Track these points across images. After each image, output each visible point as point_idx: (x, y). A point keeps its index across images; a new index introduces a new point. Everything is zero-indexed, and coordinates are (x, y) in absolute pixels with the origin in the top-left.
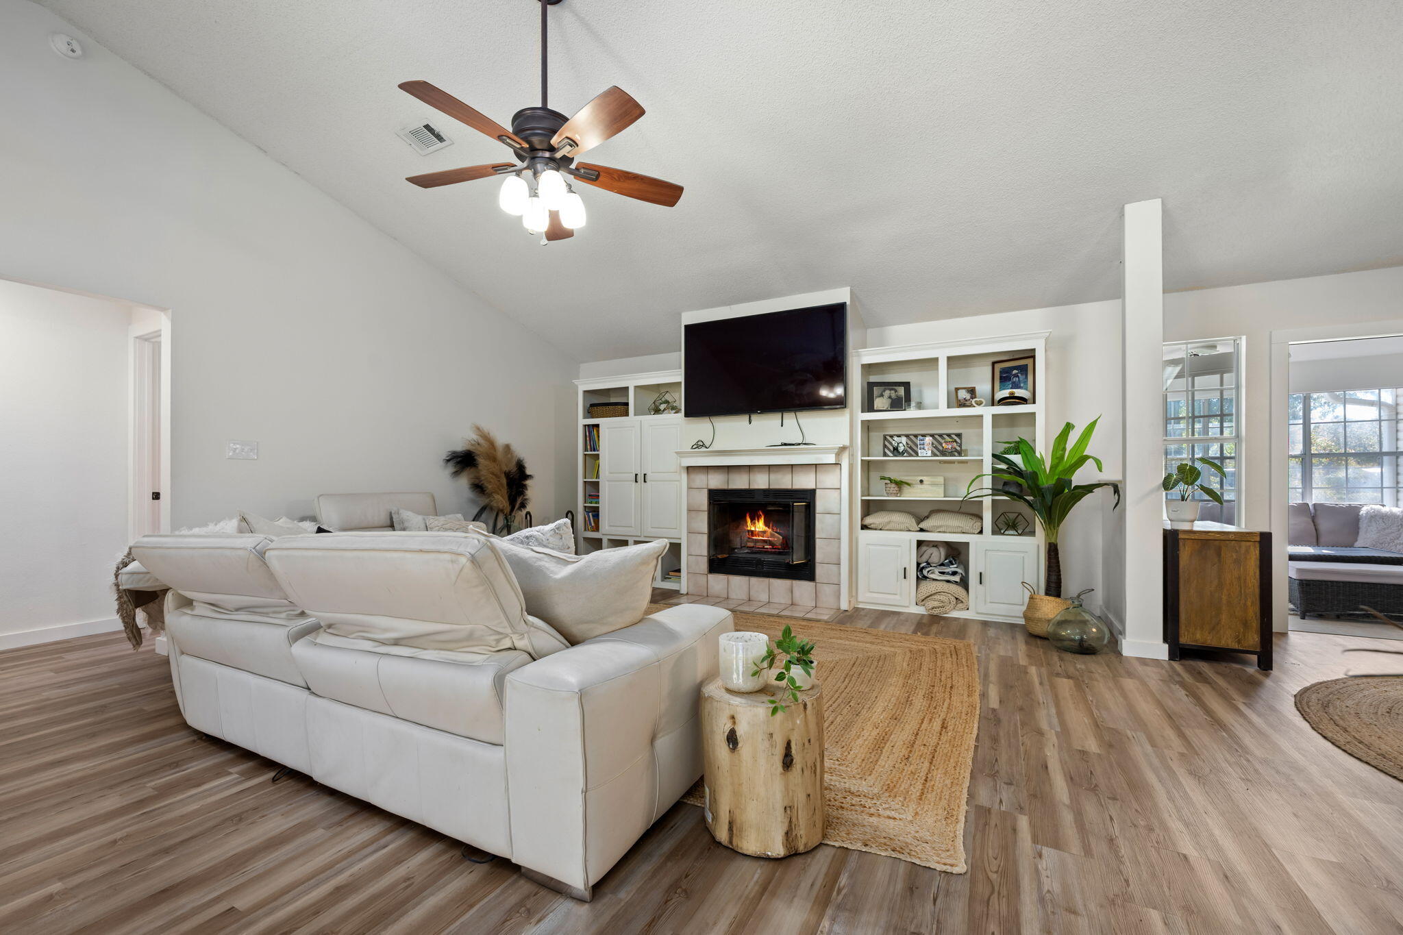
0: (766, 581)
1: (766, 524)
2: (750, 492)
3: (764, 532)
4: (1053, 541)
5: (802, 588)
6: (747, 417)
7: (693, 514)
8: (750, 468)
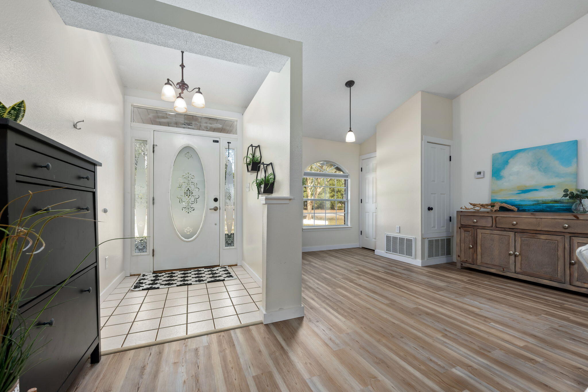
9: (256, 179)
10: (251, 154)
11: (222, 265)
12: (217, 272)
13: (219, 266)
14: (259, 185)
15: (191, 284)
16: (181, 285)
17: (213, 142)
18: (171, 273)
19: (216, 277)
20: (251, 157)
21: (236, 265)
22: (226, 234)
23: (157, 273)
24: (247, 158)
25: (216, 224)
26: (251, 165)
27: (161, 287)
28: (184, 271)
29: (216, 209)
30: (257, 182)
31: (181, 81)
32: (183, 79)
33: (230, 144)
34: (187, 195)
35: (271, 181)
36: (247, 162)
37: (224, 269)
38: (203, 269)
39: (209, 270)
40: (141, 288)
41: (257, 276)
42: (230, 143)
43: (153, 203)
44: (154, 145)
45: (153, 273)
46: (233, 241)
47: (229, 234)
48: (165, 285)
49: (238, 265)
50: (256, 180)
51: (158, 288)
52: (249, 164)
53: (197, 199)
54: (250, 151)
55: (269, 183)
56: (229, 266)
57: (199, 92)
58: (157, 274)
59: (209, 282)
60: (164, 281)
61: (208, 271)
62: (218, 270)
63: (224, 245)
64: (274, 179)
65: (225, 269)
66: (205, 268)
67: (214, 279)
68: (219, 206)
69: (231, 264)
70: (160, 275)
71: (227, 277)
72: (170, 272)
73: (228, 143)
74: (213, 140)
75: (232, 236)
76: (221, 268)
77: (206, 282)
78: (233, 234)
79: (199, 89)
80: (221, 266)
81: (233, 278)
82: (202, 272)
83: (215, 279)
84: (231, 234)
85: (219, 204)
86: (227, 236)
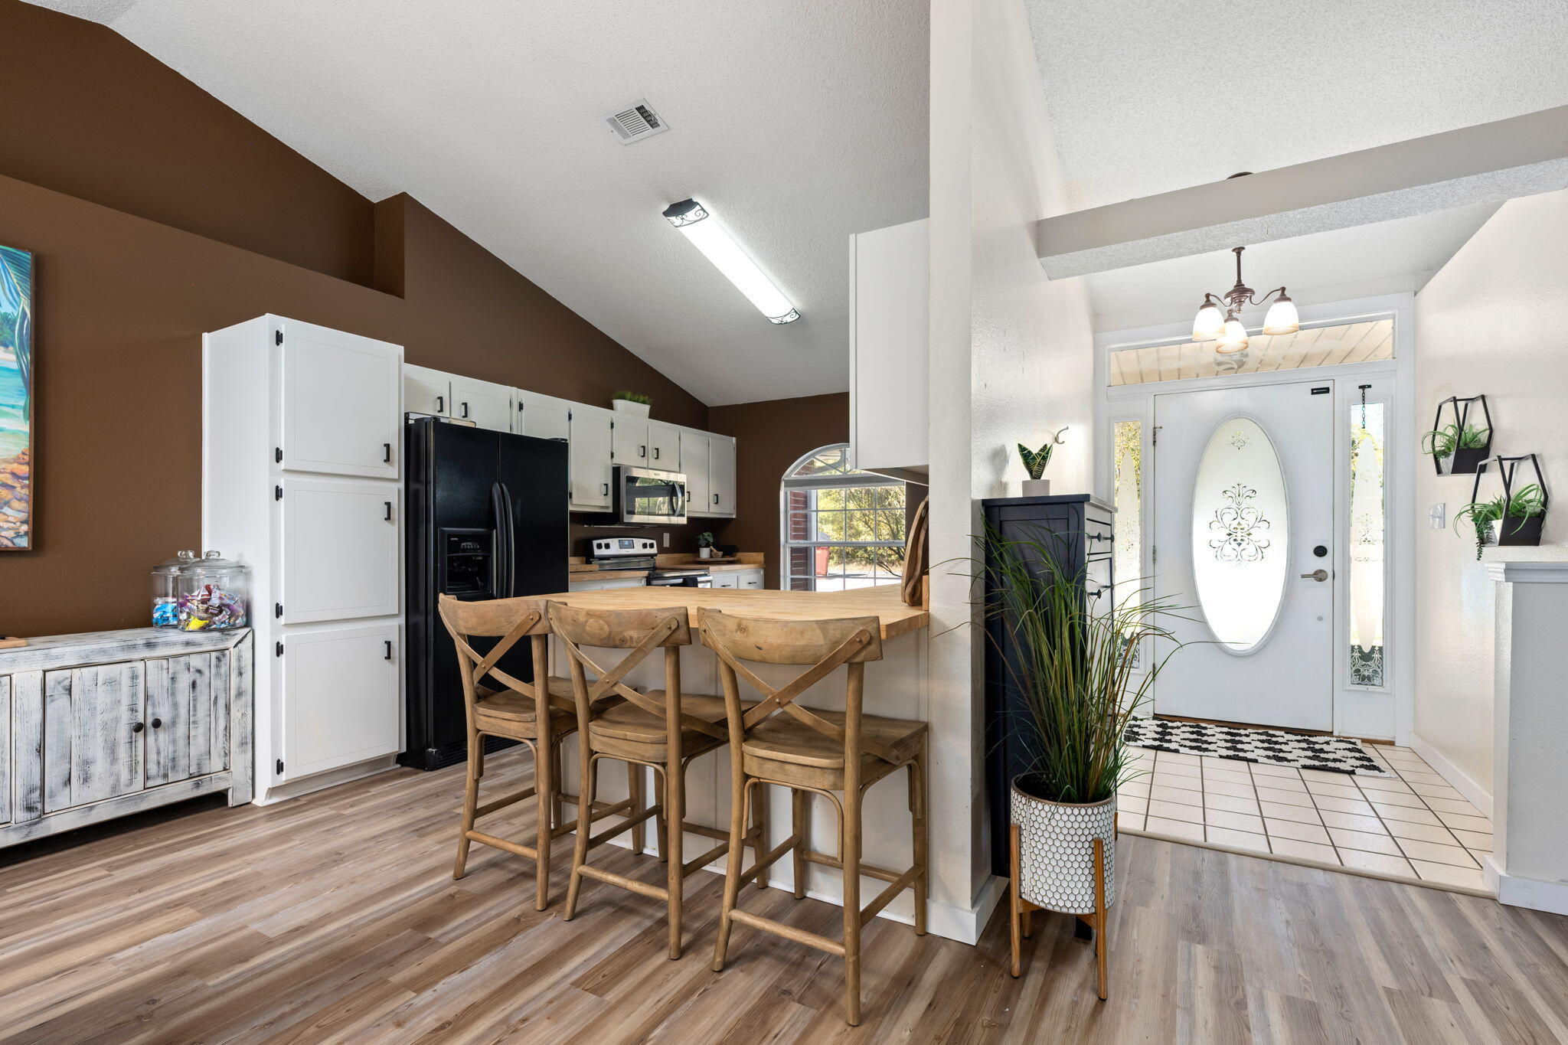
9: (1470, 502)
10: (1452, 426)
11: (1340, 732)
12: (1326, 747)
13: (1330, 734)
14: (1482, 520)
15: (1256, 761)
16: (1228, 757)
17: (1313, 393)
18: (1198, 726)
19: (1327, 760)
20: (1450, 432)
21: (1392, 743)
22: (1353, 647)
23: (1164, 720)
24: (1434, 436)
25: (1320, 619)
26: (1452, 457)
27: (1182, 750)
28: (1230, 728)
29: (1319, 576)
30: (1474, 511)
31: (1235, 286)
32: (1239, 280)
33: (1367, 390)
34: (1235, 540)
35: (1534, 508)
36: (1434, 449)
37: (1351, 746)
38: (1282, 733)
39: (1299, 738)
40: (1140, 743)
41: (1476, 785)
42: (1370, 386)
43: (1154, 559)
44: (1155, 428)
45: (1154, 719)
46: (1379, 670)
47: (1366, 650)
48: (1191, 748)
49: (1396, 744)
50: (1469, 507)
51: (1176, 751)
52: (1445, 454)
53: (1263, 550)
54: (1448, 418)
55: (1524, 517)
56: (1364, 741)
57: (1284, 297)
58: (1165, 722)
59: (1305, 767)
60: (1184, 739)
61: (1299, 741)
62: (1327, 743)
63: (1348, 680)
64: (1545, 504)
65: (1354, 746)
66: (1287, 733)
67: (1321, 764)
68: (1331, 569)
69: (1372, 738)
70: (1170, 724)
71: (1362, 766)
72: (1194, 724)
73: (1363, 387)
74: (1312, 390)
75: (1376, 656)
76: (1337, 741)
77: (1298, 765)
78: (1381, 649)
79: (1283, 289)
80: (1337, 737)
81: (1382, 774)
82: (1280, 740)
83: (1324, 763)
84: (1373, 647)
85: (1331, 562)
86: (1357, 655)
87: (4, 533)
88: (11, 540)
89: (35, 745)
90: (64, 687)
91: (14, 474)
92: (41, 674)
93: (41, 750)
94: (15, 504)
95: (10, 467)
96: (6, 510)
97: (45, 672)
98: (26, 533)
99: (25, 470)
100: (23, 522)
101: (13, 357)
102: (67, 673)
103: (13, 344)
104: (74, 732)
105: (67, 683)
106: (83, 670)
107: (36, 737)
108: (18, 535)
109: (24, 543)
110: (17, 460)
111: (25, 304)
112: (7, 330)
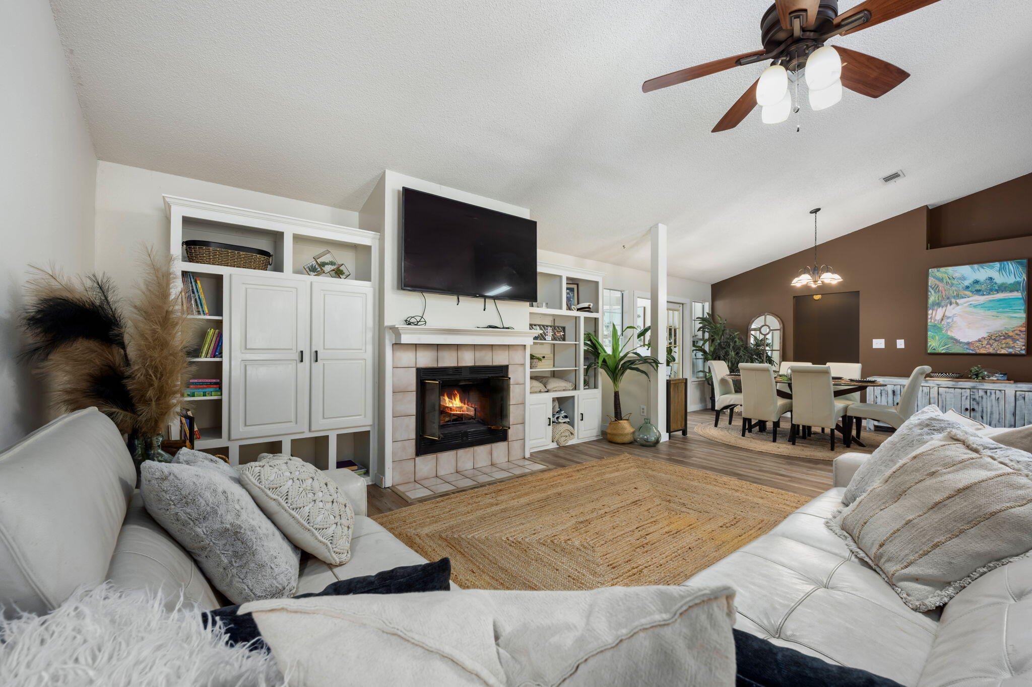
0: (471, 449)
1: (461, 400)
2: (457, 370)
3: (461, 407)
4: (617, 390)
5: (499, 448)
6: (456, 297)
7: (399, 396)
8: (458, 347)
87: (1017, 349)
88: (1019, 351)
89: (1012, 413)
90: (1022, 397)
91: (1020, 331)
92: (1015, 392)
93: (1014, 414)
94: (1021, 340)
95: (1018, 329)
96: (1017, 342)
97: (1016, 391)
98: (1024, 349)
99: (1024, 329)
100: (1023, 346)
101: (1020, 294)
102: (1024, 393)
103: (1020, 290)
104: (1026, 412)
105: (1023, 396)
106: (1029, 393)
107: (1013, 410)
108: (1021, 350)
109: (1023, 352)
110: (1021, 326)
111: (1024, 277)
112: (1018, 286)
